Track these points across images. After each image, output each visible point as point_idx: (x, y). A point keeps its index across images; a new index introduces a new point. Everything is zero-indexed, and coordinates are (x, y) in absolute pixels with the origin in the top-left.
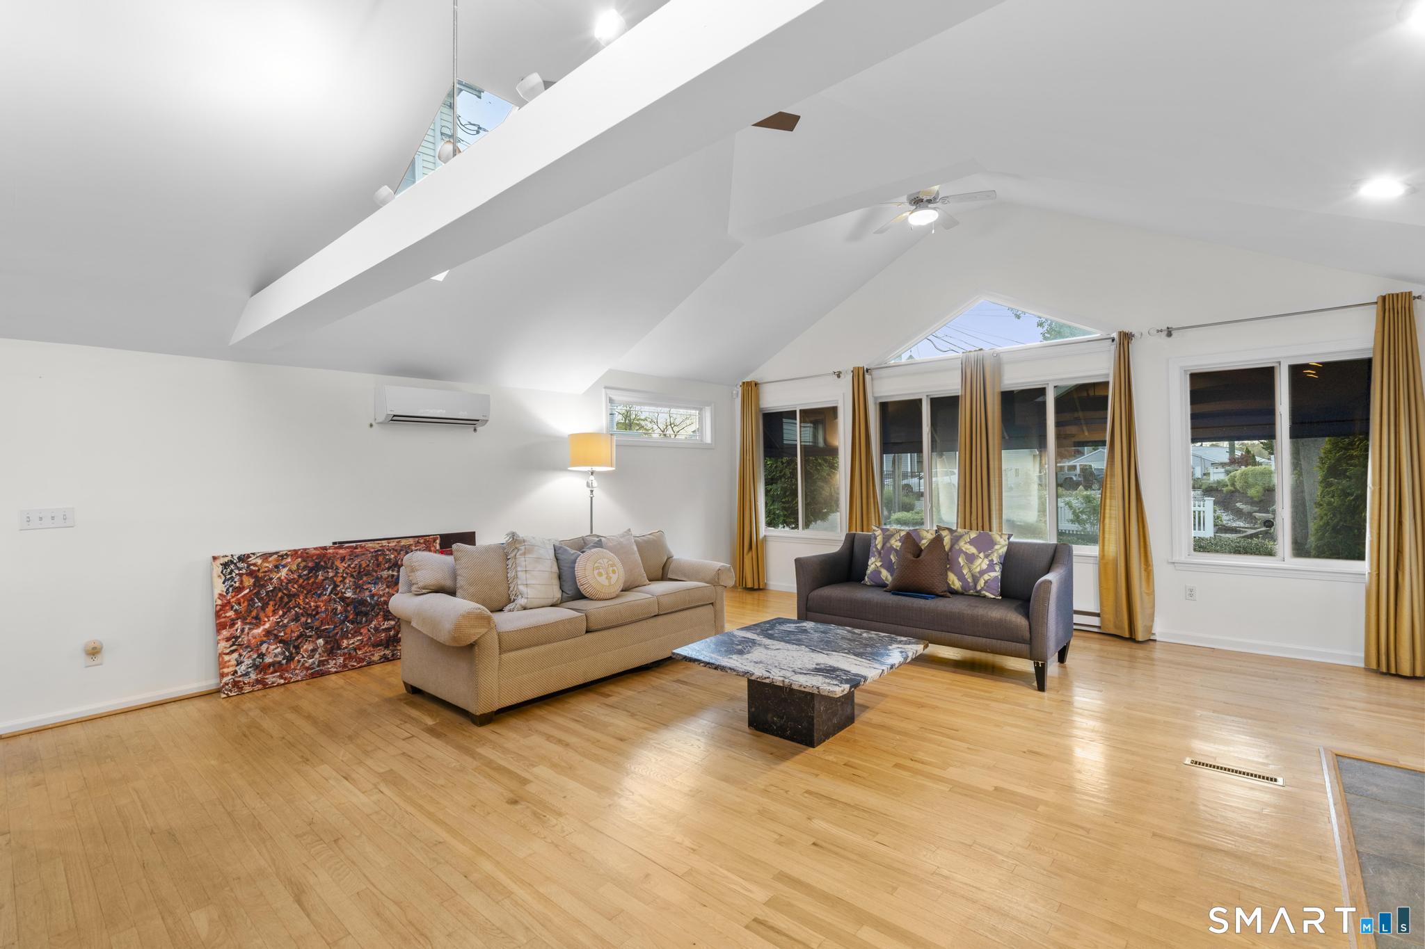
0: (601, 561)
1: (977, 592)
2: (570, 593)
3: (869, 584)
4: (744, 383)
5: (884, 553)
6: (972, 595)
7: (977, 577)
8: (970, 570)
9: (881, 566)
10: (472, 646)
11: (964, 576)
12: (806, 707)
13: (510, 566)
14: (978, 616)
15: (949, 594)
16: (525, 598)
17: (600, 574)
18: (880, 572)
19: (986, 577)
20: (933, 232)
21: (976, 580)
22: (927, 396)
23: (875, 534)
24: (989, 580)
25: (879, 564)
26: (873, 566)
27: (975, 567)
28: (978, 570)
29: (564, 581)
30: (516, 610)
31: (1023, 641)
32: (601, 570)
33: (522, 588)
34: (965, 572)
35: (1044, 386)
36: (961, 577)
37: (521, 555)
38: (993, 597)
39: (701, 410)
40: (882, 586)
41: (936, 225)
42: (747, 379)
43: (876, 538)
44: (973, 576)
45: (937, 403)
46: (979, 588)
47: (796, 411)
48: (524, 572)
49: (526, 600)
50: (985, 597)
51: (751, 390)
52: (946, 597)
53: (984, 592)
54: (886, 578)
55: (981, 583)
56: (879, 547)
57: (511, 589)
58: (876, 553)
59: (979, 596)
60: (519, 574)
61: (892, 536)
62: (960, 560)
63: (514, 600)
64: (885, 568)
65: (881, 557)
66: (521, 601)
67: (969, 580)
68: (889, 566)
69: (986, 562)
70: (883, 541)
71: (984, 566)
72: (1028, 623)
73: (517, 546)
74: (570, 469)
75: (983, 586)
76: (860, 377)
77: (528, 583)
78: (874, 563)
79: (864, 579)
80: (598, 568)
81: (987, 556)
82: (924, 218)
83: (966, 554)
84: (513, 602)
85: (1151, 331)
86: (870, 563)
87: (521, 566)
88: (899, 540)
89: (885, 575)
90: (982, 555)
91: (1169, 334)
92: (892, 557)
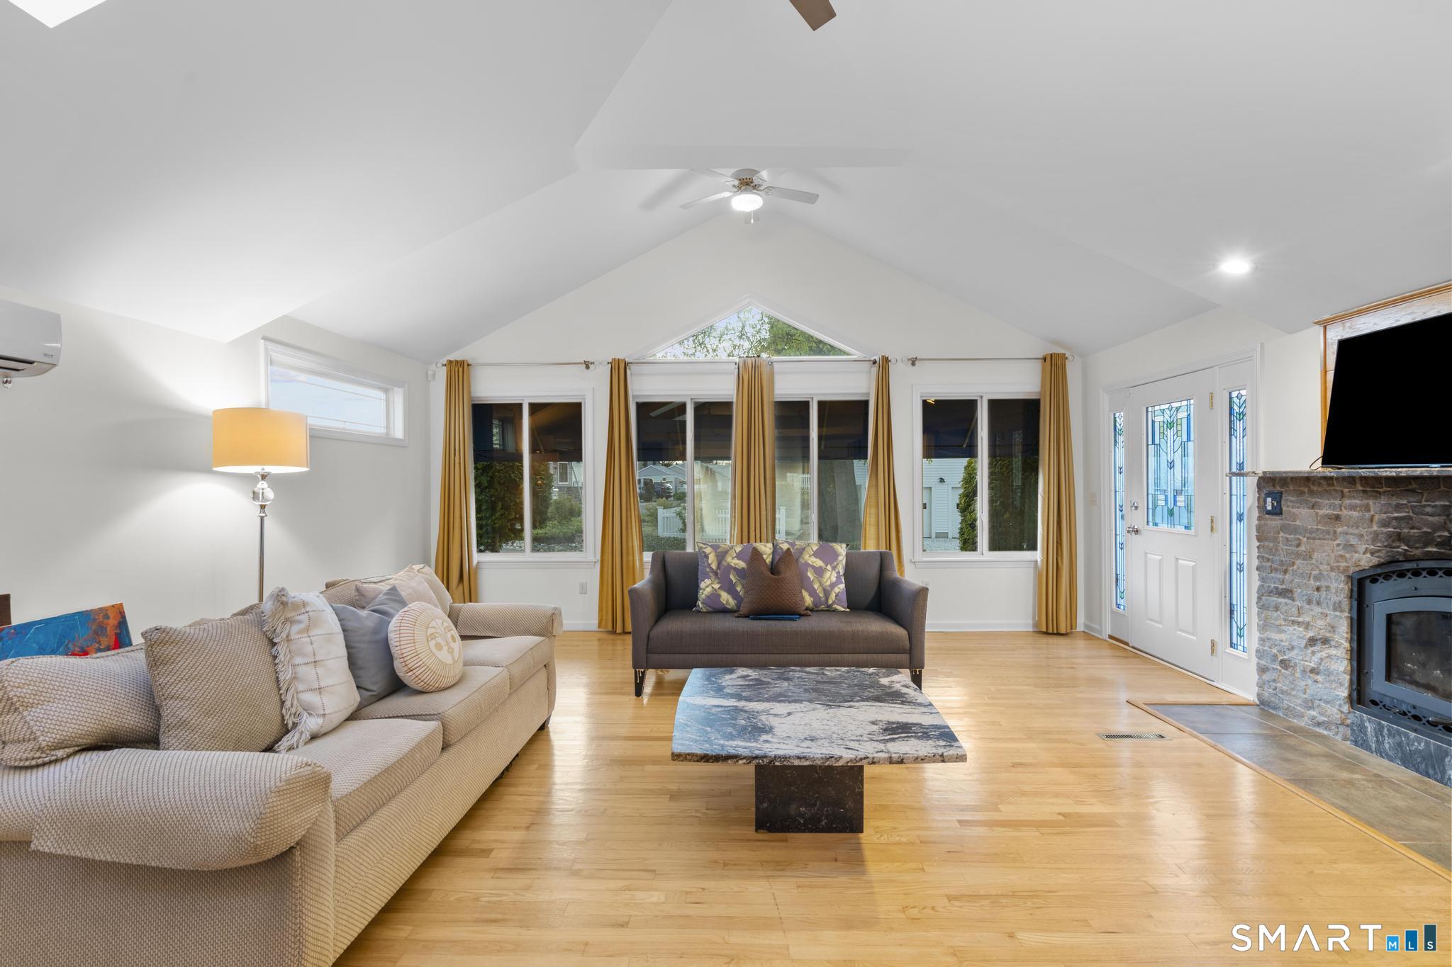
0: (433, 624)
1: (828, 607)
2: (374, 688)
3: (705, 610)
4: (450, 362)
5: (722, 573)
6: (822, 610)
7: (828, 590)
8: (821, 584)
9: (719, 588)
10: (285, 856)
11: (815, 590)
12: (851, 783)
13: (281, 657)
14: (858, 631)
15: (809, 612)
16: (319, 716)
17: (439, 647)
18: (719, 596)
19: (837, 590)
20: (752, 222)
21: (827, 593)
22: (691, 399)
23: (704, 552)
24: (839, 592)
25: (717, 586)
26: (709, 590)
27: (825, 580)
28: (828, 583)
29: (360, 668)
30: (301, 743)
31: (904, 652)
32: (439, 640)
33: (308, 697)
34: (816, 586)
35: (807, 400)
36: (813, 593)
37: (300, 632)
38: (843, 609)
39: (386, 391)
40: (724, 611)
41: (757, 214)
42: (453, 357)
43: (706, 556)
44: (824, 590)
45: (704, 409)
46: (830, 602)
47: (520, 405)
48: (313, 664)
49: (320, 721)
50: (835, 611)
51: (459, 372)
52: (807, 616)
53: (835, 606)
54: (727, 602)
55: (833, 596)
56: (714, 566)
57: (288, 704)
58: (711, 574)
59: (830, 610)
60: (300, 669)
61: (726, 552)
62: (809, 574)
63: (295, 725)
64: (725, 591)
65: (719, 578)
66: (311, 724)
67: (820, 595)
68: (731, 589)
69: (834, 574)
70: (718, 559)
71: (834, 579)
72: (907, 633)
73: (289, 615)
74: (215, 469)
75: (834, 599)
76: (620, 371)
77: (322, 685)
78: (707, 587)
79: (694, 604)
80: (433, 637)
81: (834, 568)
82: (747, 203)
83: (813, 567)
84: (292, 728)
85: (904, 359)
86: (702, 585)
87: (304, 655)
88: (736, 557)
89: (725, 598)
90: (829, 567)
91: (913, 364)
92: (732, 577)
